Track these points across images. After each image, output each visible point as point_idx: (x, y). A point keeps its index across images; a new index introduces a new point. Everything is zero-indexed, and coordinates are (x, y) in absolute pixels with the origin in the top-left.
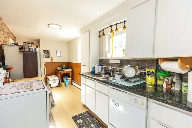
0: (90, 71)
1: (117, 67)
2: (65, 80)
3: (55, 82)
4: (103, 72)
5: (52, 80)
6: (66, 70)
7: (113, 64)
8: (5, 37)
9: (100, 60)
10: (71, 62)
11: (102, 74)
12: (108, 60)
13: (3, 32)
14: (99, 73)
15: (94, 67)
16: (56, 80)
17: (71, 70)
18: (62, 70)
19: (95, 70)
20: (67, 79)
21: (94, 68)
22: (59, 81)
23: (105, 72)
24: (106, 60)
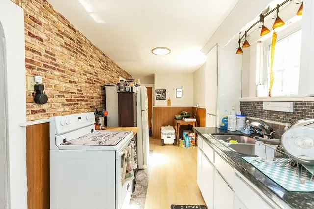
1: (284, 122)
2: (185, 136)
3: (170, 137)
4: (246, 132)
5: (165, 134)
6: (187, 120)
7: (274, 114)
8: (112, 77)
9: (243, 102)
10: (197, 107)
11: (244, 135)
12: (260, 104)
13: (109, 72)
14: (237, 133)
15: (227, 118)
16: (171, 134)
17: (195, 120)
18: (181, 119)
19: (227, 125)
20: (187, 135)
21: (225, 120)
22: (176, 136)
23: (252, 132)
24: (256, 102)
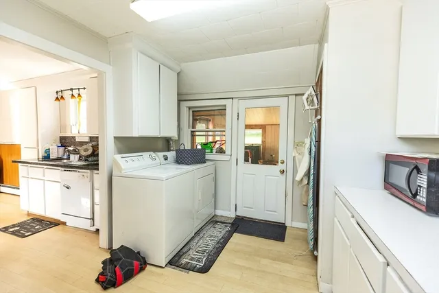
0: (41, 157)
9: (62, 137)
12: (74, 138)
14: (59, 158)
15: (49, 149)
19: (49, 154)
21: (48, 151)
24: (71, 137)
